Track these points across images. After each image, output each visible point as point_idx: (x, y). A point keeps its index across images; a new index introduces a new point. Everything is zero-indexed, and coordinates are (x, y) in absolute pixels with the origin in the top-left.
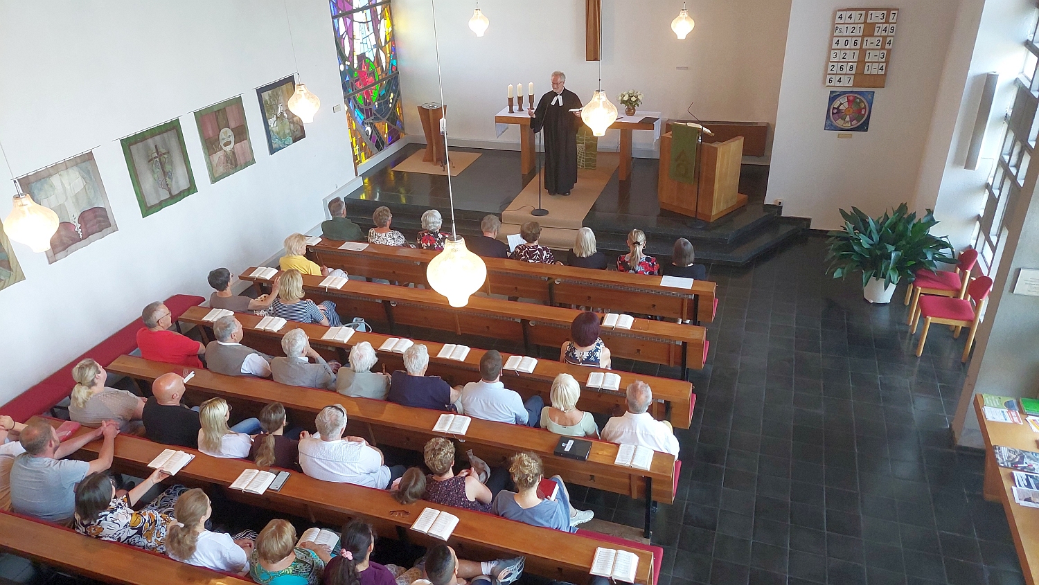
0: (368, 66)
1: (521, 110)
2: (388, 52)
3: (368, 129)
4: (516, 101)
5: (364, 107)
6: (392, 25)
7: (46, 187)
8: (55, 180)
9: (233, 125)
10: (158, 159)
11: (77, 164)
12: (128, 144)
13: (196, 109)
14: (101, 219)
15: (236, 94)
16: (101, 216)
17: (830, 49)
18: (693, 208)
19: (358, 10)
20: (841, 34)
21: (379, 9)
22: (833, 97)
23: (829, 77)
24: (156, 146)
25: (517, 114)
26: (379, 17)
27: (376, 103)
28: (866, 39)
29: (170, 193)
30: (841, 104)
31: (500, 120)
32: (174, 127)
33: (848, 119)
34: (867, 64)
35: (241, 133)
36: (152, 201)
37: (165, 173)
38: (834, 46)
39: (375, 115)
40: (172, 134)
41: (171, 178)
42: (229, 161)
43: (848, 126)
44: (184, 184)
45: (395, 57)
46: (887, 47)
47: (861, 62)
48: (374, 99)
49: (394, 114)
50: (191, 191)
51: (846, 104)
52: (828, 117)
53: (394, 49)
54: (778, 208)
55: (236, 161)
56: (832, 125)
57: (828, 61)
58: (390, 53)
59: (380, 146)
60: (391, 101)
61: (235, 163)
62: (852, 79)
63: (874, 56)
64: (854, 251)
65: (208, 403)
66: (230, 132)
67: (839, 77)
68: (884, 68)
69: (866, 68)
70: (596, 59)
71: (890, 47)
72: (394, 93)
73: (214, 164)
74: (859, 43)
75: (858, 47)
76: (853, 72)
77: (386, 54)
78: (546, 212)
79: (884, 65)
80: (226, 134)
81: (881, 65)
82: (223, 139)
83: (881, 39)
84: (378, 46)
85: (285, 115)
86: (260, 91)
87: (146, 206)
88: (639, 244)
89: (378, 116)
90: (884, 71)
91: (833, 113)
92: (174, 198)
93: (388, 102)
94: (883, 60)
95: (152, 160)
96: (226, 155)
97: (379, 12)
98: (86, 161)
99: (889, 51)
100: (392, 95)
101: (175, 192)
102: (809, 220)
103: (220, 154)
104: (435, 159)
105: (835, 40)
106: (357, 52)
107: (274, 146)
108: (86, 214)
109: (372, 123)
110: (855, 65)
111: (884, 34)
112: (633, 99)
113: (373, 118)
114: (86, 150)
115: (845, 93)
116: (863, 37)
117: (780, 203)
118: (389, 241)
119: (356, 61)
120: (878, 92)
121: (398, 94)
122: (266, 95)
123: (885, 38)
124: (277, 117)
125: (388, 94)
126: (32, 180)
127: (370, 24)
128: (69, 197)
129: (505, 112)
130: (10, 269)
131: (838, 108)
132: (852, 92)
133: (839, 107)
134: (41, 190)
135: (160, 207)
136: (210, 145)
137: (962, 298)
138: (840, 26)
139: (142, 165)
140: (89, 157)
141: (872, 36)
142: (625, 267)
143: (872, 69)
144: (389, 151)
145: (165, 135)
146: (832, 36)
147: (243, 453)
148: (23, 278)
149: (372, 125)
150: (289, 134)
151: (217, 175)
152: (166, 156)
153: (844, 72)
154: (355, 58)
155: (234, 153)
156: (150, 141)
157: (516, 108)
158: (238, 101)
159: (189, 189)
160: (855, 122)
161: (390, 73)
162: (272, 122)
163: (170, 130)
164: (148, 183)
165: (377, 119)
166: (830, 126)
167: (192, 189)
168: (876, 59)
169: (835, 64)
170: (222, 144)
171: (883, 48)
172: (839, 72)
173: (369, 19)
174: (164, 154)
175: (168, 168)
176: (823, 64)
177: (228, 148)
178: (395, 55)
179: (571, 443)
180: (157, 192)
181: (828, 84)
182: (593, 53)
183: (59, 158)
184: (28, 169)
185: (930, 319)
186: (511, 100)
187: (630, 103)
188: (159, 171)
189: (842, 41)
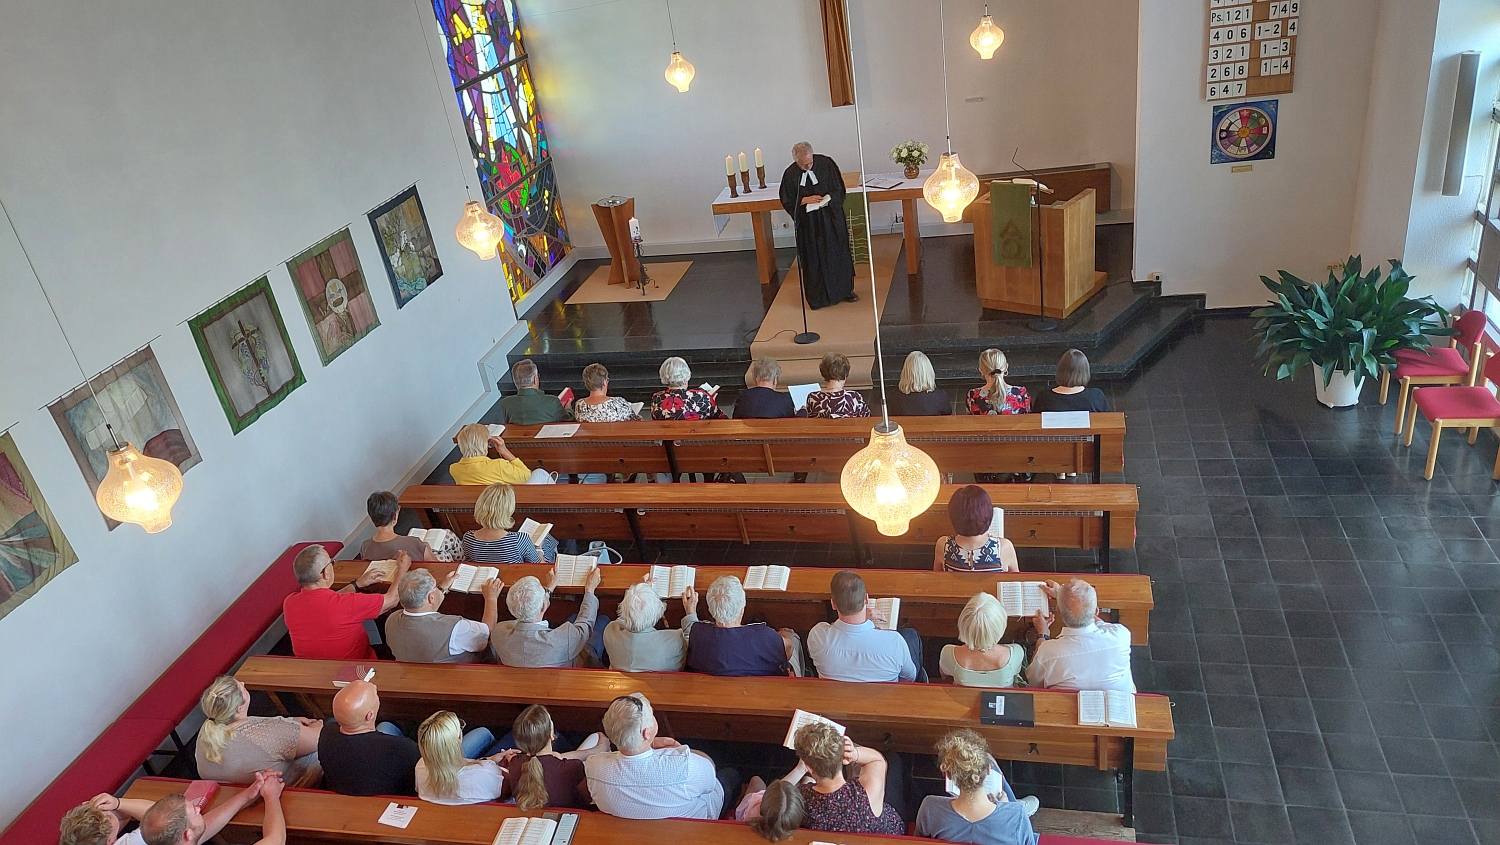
0: (510, 155)
1: (747, 190)
2: (534, 131)
3: (522, 247)
4: (739, 179)
5: (512, 217)
6: (534, 91)
7: (91, 411)
8: (102, 400)
9: (342, 273)
10: (244, 342)
11: (131, 369)
12: (199, 326)
13: (288, 257)
14: (176, 447)
15: (341, 226)
16: (176, 443)
17: (1207, 46)
18: (1035, 301)
19: (486, 75)
20: (1221, 23)
21: (514, 69)
22: (1219, 115)
23: (1209, 87)
24: (239, 322)
25: (743, 198)
26: (515, 81)
27: (527, 209)
28: (1257, 25)
29: (269, 391)
30: (1231, 123)
31: (720, 210)
32: (260, 289)
33: (1243, 143)
34: (1264, 62)
35: (355, 283)
36: (245, 406)
37: (257, 362)
38: (1213, 42)
39: (528, 225)
40: (260, 300)
41: (266, 368)
42: (344, 328)
43: (1245, 153)
44: (286, 375)
45: (544, 138)
46: (1290, 33)
47: (1255, 59)
48: (524, 203)
49: (553, 219)
50: (298, 381)
51: (1239, 124)
52: (1214, 145)
53: (540, 126)
54: (1156, 285)
55: (353, 326)
56: (1221, 155)
57: (1206, 64)
58: (537, 132)
59: (540, 270)
60: (547, 202)
61: (353, 329)
62: (1244, 86)
63: (1273, 48)
64: (1303, 336)
65: (431, 723)
66: (340, 285)
67: (1224, 85)
68: (1289, 64)
69: (1263, 67)
70: (847, 103)
71: (1295, 33)
72: (549, 190)
73: (325, 336)
74: (1248, 32)
75: (1248, 38)
76: (1245, 75)
77: (531, 135)
78: (814, 337)
79: (1289, 59)
80: (335, 289)
81: (1284, 60)
82: (332, 296)
83: (1280, 23)
84: (519, 124)
85: (412, 246)
86: (373, 216)
87: (236, 416)
88: (999, 372)
89: (533, 226)
90: (1289, 68)
91: (1221, 138)
92: (275, 397)
93: (542, 204)
94: (1287, 52)
95: (236, 344)
96: (339, 320)
97: (514, 74)
98: (143, 362)
99: (1293, 38)
100: (547, 192)
101: (275, 388)
102: (1202, 297)
103: (330, 319)
104: (626, 279)
105: (1213, 32)
106: (494, 137)
107: (403, 295)
108: (154, 444)
109: (526, 239)
110: (1246, 65)
111: (1283, 15)
112: (916, 154)
113: (525, 230)
114: (141, 345)
115: (1234, 107)
116: (1253, 23)
117: (1158, 278)
118: (610, 414)
119: (492, 151)
120: (1283, 99)
121: (554, 191)
122: (382, 221)
123: (1285, 20)
124: (401, 252)
125: (540, 192)
126: (69, 404)
127: (505, 91)
128: (126, 423)
129: (725, 197)
130: (54, 549)
131: (1227, 130)
132: (1246, 104)
133: (1228, 128)
134: (84, 417)
135: (256, 415)
136: (315, 308)
137: (1472, 385)
138: (1217, 12)
139: (223, 356)
140: (146, 356)
141: (1268, 20)
142: (982, 407)
143: (1271, 69)
144: (555, 276)
145: (250, 303)
146: (1209, 28)
147: (493, 792)
148: (75, 559)
149: (526, 241)
150: (420, 273)
151: (330, 353)
152: (255, 335)
153: (1231, 77)
154: (491, 146)
155: (349, 314)
156: (230, 317)
157: (740, 188)
158: (345, 236)
159: (294, 380)
160: (1255, 146)
161: (540, 162)
162: (395, 259)
163: (257, 294)
164: (236, 382)
165: (531, 231)
166: (1219, 158)
167: (298, 379)
168: (1275, 53)
169: (1217, 67)
170: (330, 304)
171: (1284, 36)
172: (1224, 78)
173: (503, 86)
174: (253, 332)
175: (260, 353)
176: (1198, 72)
177: (340, 309)
178: (543, 133)
179: (1000, 701)
180: (250, 392)
181: (1209, 97)
182: (842, 95)
183: (103, 364)
184: (61, 390)
185: (1442, 423)
186: (732, 179)
187: (912, 161)
188: (248, 359)
189: (1223, 32)
